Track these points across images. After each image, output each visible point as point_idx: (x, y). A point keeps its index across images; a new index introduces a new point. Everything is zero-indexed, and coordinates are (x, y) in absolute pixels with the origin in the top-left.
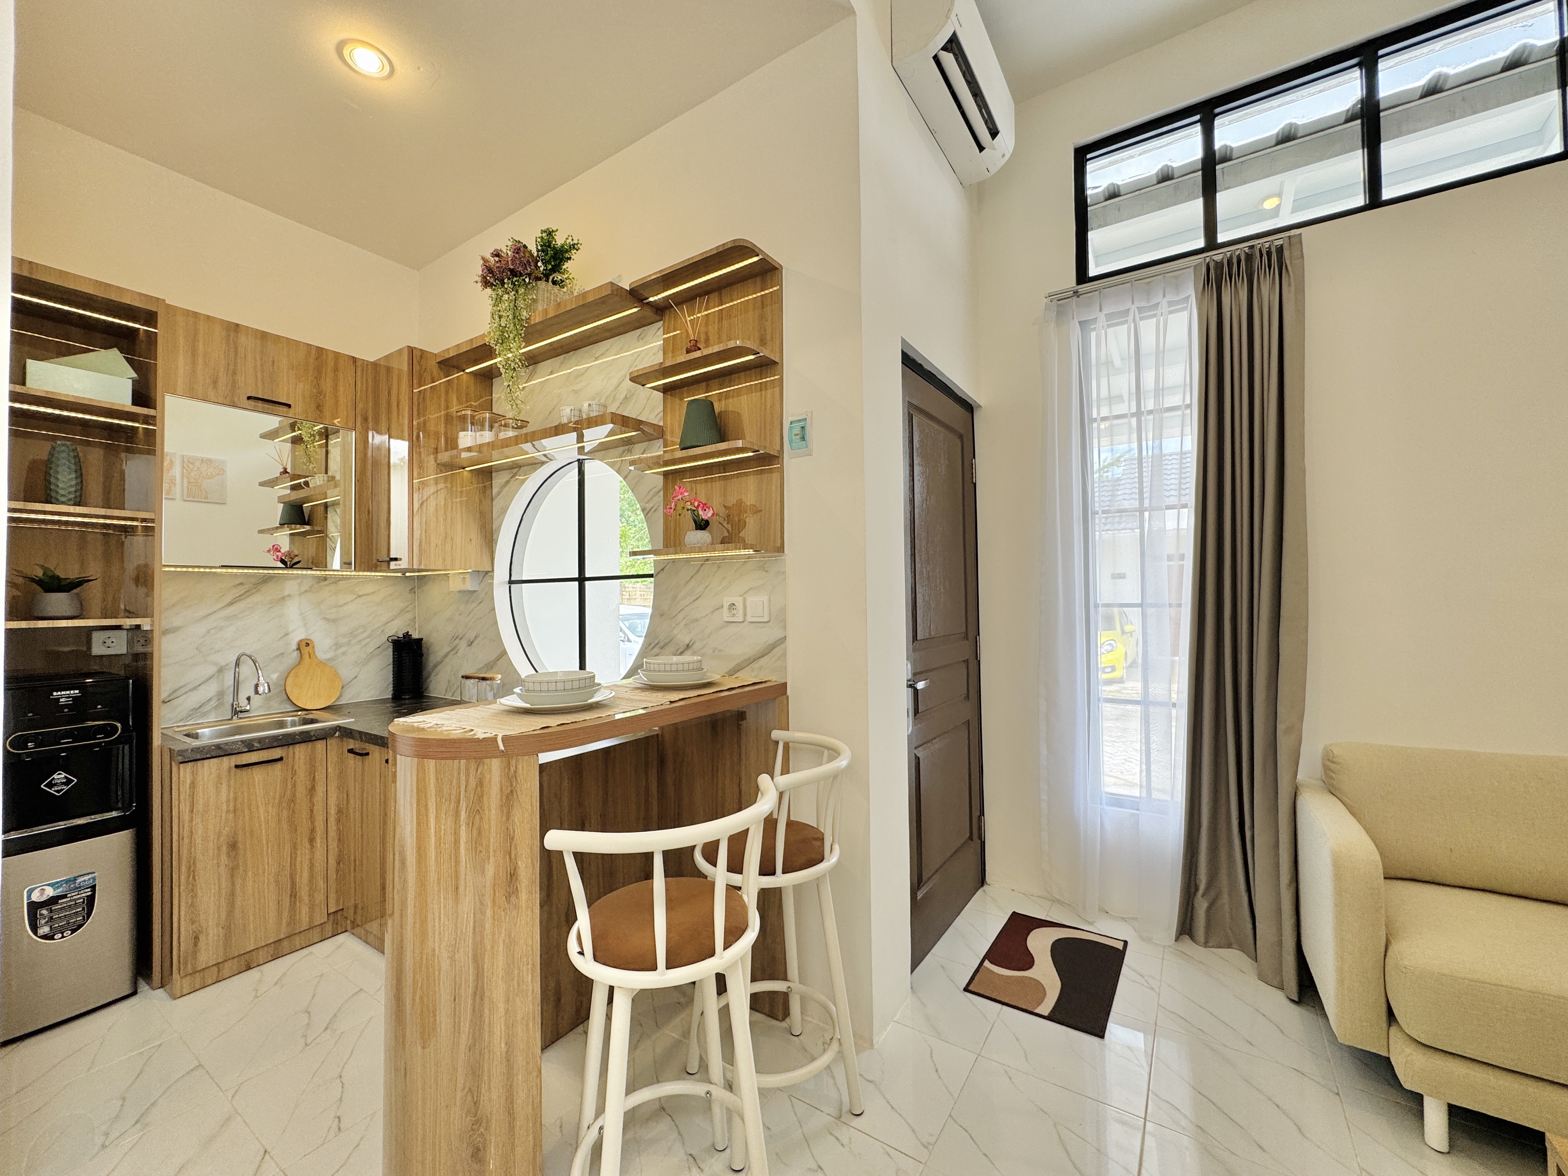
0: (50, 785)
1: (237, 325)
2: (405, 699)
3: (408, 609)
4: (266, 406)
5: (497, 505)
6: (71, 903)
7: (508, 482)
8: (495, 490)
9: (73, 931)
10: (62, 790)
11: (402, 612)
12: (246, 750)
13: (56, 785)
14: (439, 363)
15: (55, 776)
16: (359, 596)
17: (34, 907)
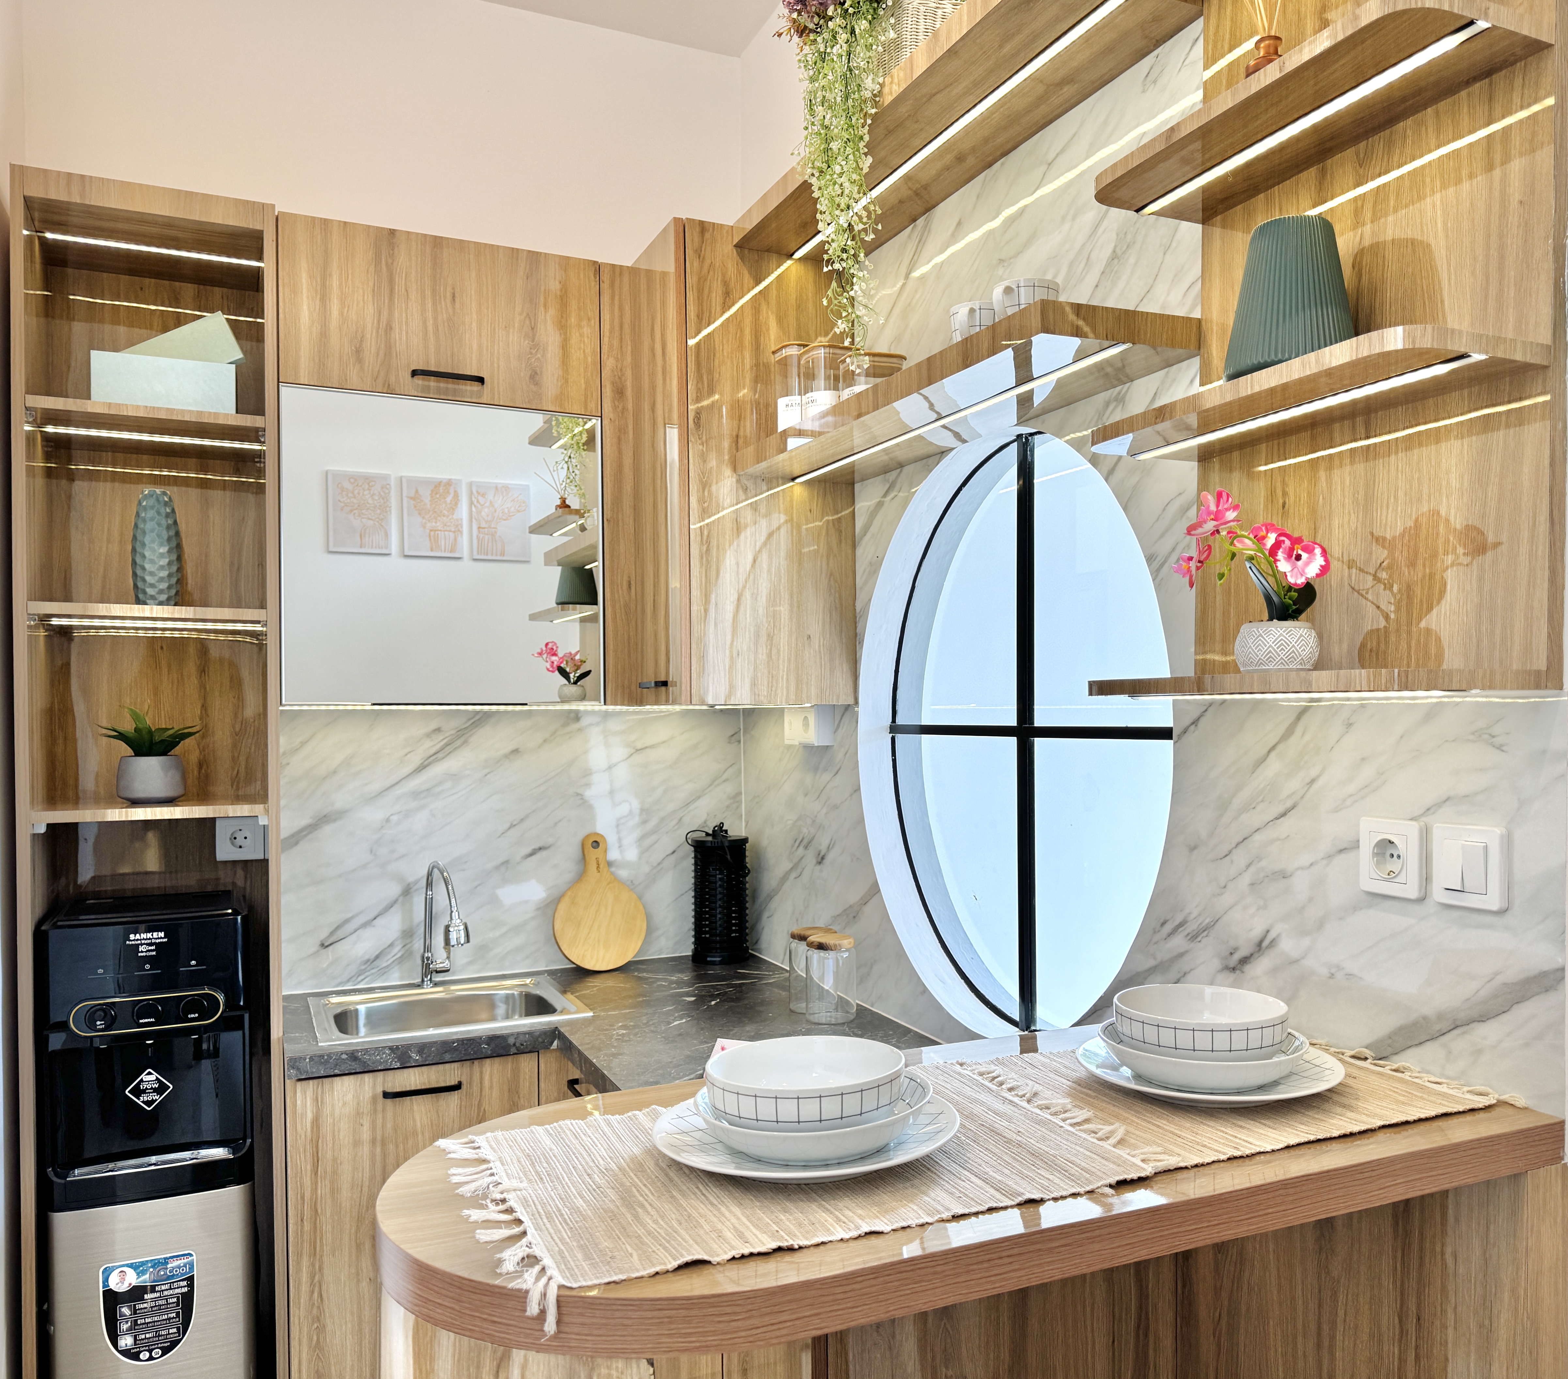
0: (137, 1092)
1: (392, 232)
2: (713, 963)
3: (725, 776)
4: (443, 384)
5: (864, 553)
6: (161, 1302)
7: (880, 505)
8: (859, 523)
9: (165, 1351)
10: (153, 1101)
11: (714, 781)
12: (398, 1065)
13: (144, 1091)
14: (739, 246)
15: (144, 1077)
16: (637, 750)
17: (112, 1299)
